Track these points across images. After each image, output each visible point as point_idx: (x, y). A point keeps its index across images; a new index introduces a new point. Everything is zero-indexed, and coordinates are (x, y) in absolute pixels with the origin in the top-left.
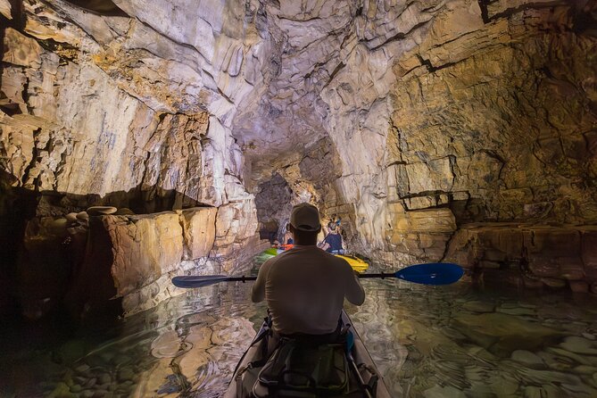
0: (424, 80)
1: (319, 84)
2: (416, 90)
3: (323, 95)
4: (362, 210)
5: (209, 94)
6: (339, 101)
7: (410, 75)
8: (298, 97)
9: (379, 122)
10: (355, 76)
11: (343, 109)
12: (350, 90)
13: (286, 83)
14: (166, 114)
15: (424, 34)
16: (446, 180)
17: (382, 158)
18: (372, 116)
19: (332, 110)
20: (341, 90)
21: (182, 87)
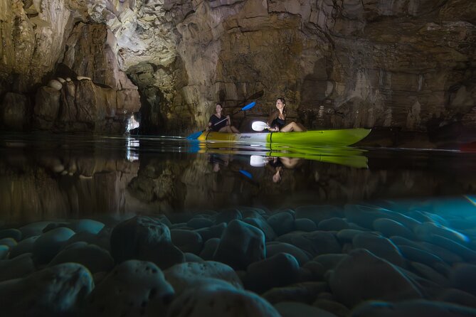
0: (238, 36)
1: (176, 18)
2: (233, 41)
3: (178, 27)
4: (198, 108)
5: (108, 13)
6: (189, 35)
7: (231, 31)
8: (159, 23)
9: (213, 55)
10: (200, 20)
11: (191, 40)
12: (196, 29)
13: (151, 10)
14: (79, 22)
15: (240, 8)
16: (243, 94)
17: (213, 77)
18: (209, 50)
19: (184, 39)
20: (190, 27)
21: (94, 6)
